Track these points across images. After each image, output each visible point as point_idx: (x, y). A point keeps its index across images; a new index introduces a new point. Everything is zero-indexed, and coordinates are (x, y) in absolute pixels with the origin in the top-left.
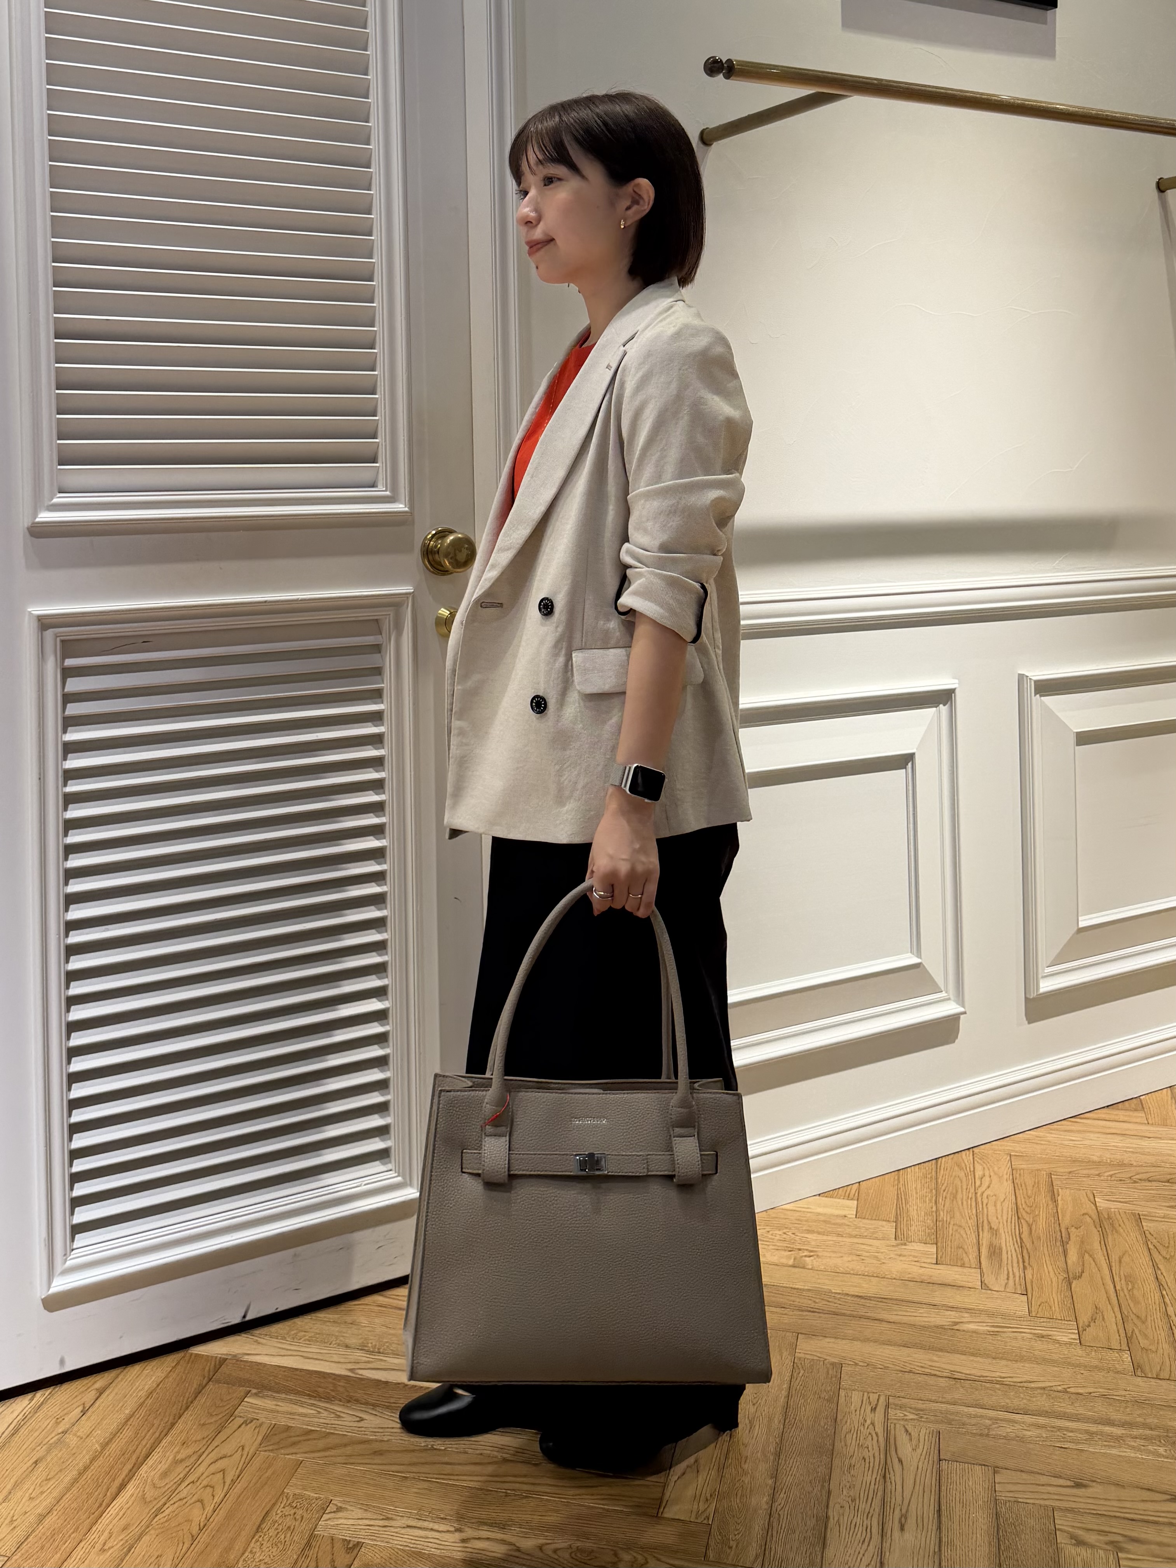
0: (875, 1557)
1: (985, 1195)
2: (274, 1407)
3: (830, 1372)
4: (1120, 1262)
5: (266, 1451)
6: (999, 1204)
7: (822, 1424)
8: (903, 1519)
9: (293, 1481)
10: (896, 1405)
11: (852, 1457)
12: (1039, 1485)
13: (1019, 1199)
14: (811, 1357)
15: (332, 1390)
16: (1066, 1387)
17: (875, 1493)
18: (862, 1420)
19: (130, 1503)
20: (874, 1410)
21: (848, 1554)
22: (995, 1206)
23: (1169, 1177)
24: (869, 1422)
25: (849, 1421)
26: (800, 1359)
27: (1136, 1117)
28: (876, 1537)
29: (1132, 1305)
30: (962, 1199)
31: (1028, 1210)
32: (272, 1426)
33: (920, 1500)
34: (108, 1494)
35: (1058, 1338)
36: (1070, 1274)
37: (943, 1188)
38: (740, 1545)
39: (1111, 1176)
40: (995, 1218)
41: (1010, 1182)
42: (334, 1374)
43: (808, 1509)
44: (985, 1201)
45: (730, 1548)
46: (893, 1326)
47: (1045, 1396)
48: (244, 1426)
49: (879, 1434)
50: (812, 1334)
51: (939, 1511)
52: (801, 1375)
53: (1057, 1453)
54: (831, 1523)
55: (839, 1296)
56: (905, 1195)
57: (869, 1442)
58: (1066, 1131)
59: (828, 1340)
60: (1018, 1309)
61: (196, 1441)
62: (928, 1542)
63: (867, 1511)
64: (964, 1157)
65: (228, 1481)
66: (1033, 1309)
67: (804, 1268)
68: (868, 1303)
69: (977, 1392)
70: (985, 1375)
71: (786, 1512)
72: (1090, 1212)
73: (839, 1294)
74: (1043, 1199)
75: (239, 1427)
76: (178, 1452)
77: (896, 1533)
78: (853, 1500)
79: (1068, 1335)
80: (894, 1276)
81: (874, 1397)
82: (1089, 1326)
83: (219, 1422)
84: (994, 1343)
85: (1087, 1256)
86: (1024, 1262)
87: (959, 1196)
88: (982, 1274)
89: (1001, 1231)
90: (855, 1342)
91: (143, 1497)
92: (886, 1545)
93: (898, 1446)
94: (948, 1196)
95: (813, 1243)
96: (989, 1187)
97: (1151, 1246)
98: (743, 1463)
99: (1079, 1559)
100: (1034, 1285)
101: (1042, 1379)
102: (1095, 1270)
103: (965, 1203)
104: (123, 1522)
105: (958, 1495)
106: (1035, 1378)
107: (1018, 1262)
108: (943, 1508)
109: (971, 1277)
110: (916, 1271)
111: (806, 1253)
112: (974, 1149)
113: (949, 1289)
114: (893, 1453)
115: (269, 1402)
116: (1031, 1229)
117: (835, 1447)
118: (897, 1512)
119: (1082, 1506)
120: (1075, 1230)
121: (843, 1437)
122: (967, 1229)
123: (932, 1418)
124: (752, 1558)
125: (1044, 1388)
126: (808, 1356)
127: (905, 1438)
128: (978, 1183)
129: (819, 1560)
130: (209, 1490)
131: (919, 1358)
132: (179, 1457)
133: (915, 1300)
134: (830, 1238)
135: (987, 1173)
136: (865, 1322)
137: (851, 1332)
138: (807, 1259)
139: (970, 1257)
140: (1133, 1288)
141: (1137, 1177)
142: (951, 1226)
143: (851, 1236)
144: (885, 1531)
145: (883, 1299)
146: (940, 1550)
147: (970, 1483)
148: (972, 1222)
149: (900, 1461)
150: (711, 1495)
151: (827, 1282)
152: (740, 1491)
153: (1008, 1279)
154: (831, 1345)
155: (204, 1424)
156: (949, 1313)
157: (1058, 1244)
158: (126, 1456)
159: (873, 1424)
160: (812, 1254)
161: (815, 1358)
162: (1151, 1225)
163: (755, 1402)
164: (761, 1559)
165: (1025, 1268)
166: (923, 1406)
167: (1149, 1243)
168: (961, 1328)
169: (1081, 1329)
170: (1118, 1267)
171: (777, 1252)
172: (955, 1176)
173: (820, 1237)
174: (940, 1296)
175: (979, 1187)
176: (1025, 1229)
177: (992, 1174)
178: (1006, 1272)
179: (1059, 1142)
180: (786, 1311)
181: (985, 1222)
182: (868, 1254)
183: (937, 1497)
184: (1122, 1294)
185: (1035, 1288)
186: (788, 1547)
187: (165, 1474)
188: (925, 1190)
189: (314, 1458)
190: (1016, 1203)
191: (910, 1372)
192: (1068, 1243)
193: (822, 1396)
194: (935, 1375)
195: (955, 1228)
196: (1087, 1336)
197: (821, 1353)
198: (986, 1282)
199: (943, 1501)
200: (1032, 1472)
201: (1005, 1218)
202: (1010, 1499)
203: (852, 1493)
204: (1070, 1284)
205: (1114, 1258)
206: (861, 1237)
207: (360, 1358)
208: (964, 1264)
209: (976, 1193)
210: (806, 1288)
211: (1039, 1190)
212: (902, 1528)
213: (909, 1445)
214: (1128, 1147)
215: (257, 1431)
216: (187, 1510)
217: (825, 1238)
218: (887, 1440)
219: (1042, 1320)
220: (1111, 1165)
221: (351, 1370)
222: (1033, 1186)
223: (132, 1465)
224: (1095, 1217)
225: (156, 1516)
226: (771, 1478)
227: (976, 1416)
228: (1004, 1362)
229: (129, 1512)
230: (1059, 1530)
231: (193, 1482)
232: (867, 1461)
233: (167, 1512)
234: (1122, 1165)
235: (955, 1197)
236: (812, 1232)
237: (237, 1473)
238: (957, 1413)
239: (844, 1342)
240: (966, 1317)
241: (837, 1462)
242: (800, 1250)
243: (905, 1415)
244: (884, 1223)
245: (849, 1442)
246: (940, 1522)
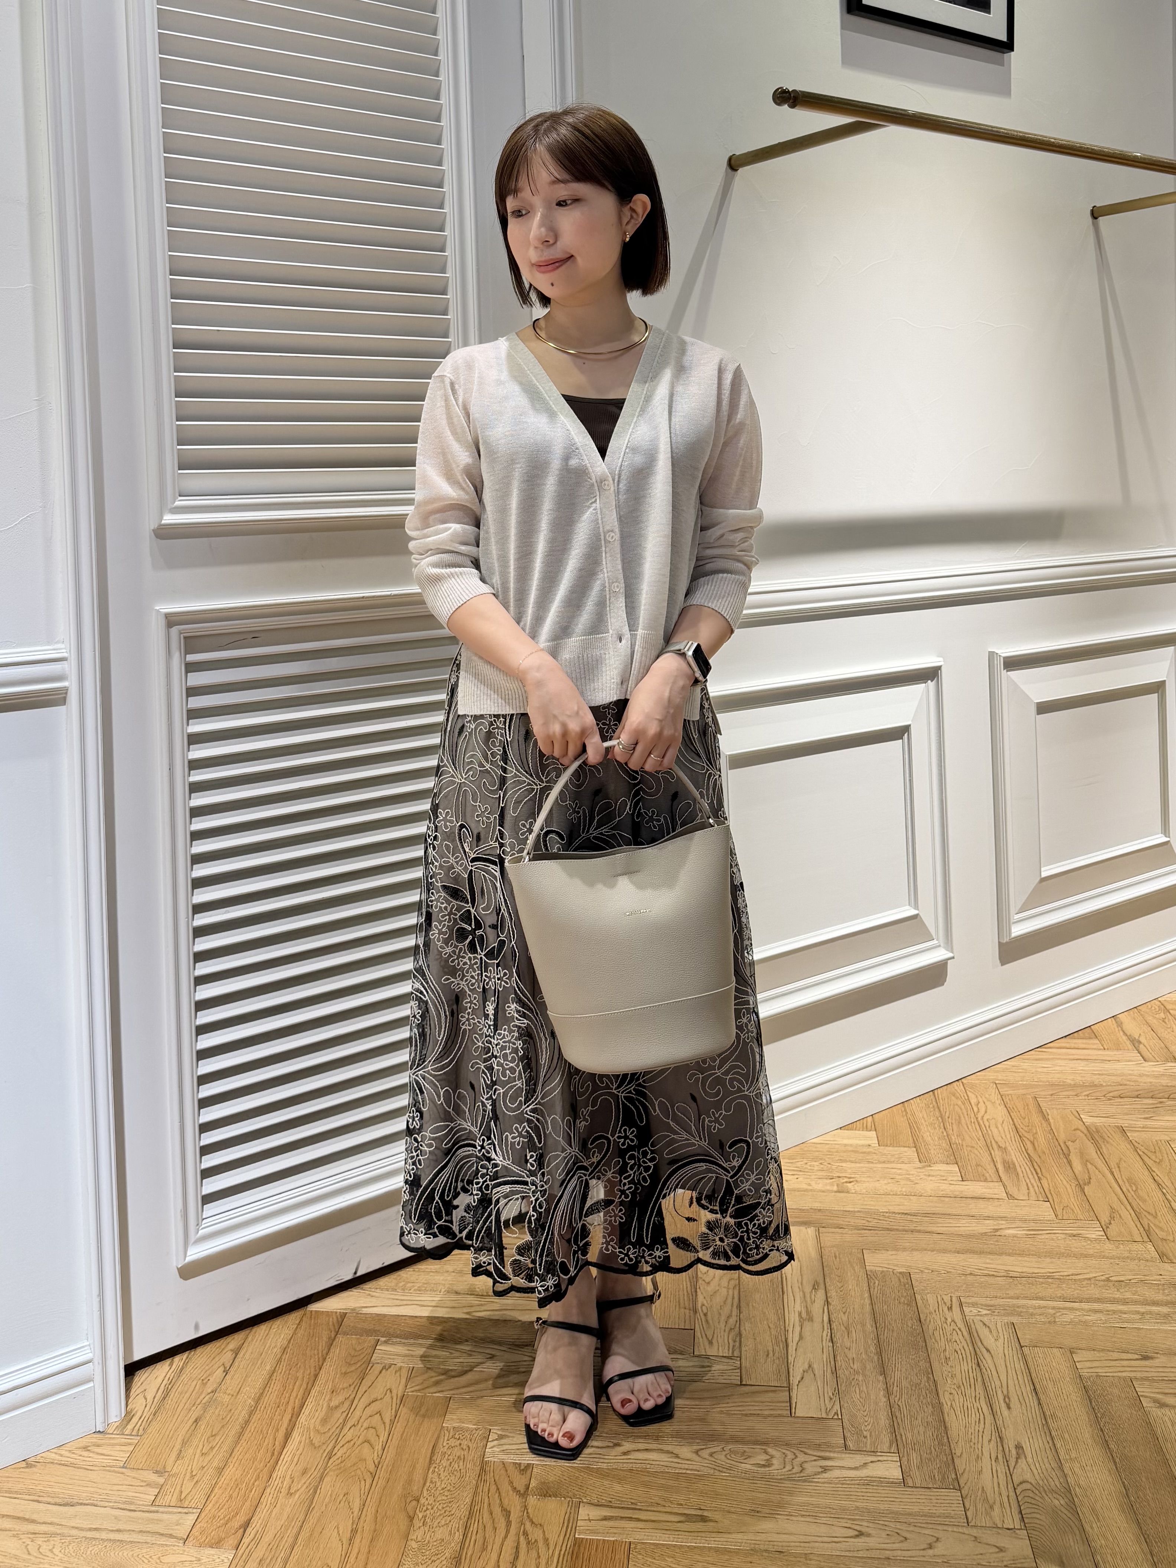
0: (993, 1433)
1: (985, 1118)
2: (407, 1352)
3: (902, 1280)
4: (1119, 1167)
5: (413, 1392)
6: (999, 1126)
7: (910, 1325)
8: (1007, 1399)
9: (448, 1416)
10: (968, 1303)
11: (945, 1350)
12: (1113, 1360)
13: (1015, 1120)
14: (881, 1269)
15: (456, 1333)
16: (1107, 1276)
17: (975, 1380)
18: (943, 1319)
19: (301, 1449)
20: (950, 1308)
21: (970, 1433)
22: (997, 1127)
23: (1137, 1093)
24: (949, 1320)
25: (932, 1320)
26: (871, 1271)
27: (1094, 1044)
28: (989, 1418)
29: (1141, 1203)
30: (967, 1124)
31: (1026, 1129)
32: (411, 1369)
33: (1016, 1382)
34: (276, 1443)
35: (1087, 1236)
36: (1080, 1181)
37: (946, 1117)
38: (873, 1433)
39: (1088, 1095)
40: (1000, 1138)
41: (1003, 1106)
42: (454, 1318)
43: (921, 1398)
44: (987, 1125)
45: (865, 1437)
46: (942, 1236)
47: (1093, 1286)
48: (384, 1371)
49: (962, 1329)
50: (877, 1248)
51: (1035, 1389)
52: (877, 1284)
53: (1119, 1332)
54: (946, 1409)
55: (887, 1215)
56: (916, 1123)
57: (955, 1337)
58: (1036, 1060)
59: (890, 1253)
60: (1046, 1214)
61: (344, 1389)
62: (1035, 1417)
63: (973, 1395)
64: (956, 1088)
65: (387, 1421)
66: (1059, 1214)
67: (848, 1192)
68: (914, 1218)
69: (1034, 1287)
70: (1036, 1272)
71: (904, 1403)
72: (1080, 1128)
73: (887, 1212)
74: (1036, 1119)
75: (380, 1372)
76: (330, 1400)
77: (1005, 1412)
78: (959, 1387)
79: (1095, 1233)
80: (930, 1194)
81: (947, 1299)
82: (1110, 1223)
83: (360, 1370)
84: (1036, 1244)
85: (1089, 1166)
86: (1037, 1174)
87: (963, 1121)
88: (1004, 1186)
89: (1009, 1148)
90: (915, 1253)
91: (312, 1443)
92: (999, 1423)
93: (981, 1337)
94: (954, 1122)
95: (849, 1171)
96: (986, 1112)
97: (1141, 1153)
98: (852, 1365)
99: (1167, 1419)
100: (1053, 1193)
101: (1085, 1271)
102: (1100, 1176)
103: (970, 1127)
104: (300, 1467)
105: (1047, 1374)
106: (1079, 1271)
107: (1032, 1174)
108: (1038, 1387)
109: (997, 1190)
110: (946, 1188)
111: (846, 1180)
112: (963, 1080)
113: (981, 1201)
114: (979, 1344)
115: (400, 1348)
116: (1034, 1144)
117: (928, 1344)
118: (999, 1392)
119: (1156, 1374)
120: (1072, 1143)
121: (931, 1334)
122: (979, 1149)
123: (1002, 1312)
124: (887, 1444)
125: (1090, 1279)
126: (878, 1269)
127: (986, 1331)
128: (975, 1109)
129: (946, 1440)
130: (372, 1431)
131: (975, 1262)
132: (332, 1404)
133: (956, 1213)
134: (862, 1165)
135: (981, 1100)
136: (916, 1235)
137: (908, 1244)
138: (848, 1185)
139: (990, 1172)
140: (1137, 1188)
141: (1111, 1094)
142: (965, 1147)
143: (880, 1162)
144: (994, 1410)
145: (926, 1214)
146: (1047, 1423)
147: (1054, 1364)
148: (982, 1143)
149: (988, 1350)
150: (833, 1394)
151: (872, 1203)
152: (857, 1388)
153: (1028, 1189)
154: (894, 1257)
155: (345, 1373)
156: (988, 1222)
157: (1062, 1156)
158: (282, 1408)
159: (953, 1321)
160: (851, 1180)
161: (885, 1269)
162: (1135, 1134)
163: (844, 1310)
164: (894, 1445)
165: (1039, 1179)
166: (992, 1303)
167: (1138, 1151)
168: (1003, 1234)
169: (1104, 1227)
170: (1118, 1172)
171: (820, 1181)
172: (954, 1105)
173: (853, 1165)
174: (975, 1208)
175: (978, 1111)
176: (1029, 1146)
177: (985, 1101)
178: (1024, 1183)
179: (1034, 1070)
180: (845, 1231)
181: (993, 1142)
182: (900, 1177)
183: (1029, 1378)
184: (1129, 1194)
185: (1055, 1196)
186: (916, 1431)
187: (324, 1421)
188: (932, 1119)
189: (461, 1394)
190: (1014, 1125)
191: (971, 1274)
192: (1069, 1155)
193: (902, 1300)
194: (993, 1275)
195: (969, 1149)
196: (1113, 1231)
197: (889, 1264)
198: (1010, 1193)
199: (1036, 1381)
200: (1103, 1350)
201: (1008, 1137)
202: (1092, 1374)
203: (955, 1381)
204: (1083, 1190)
205: (1113, 1165)
206: (889, 1162)
207: (473, 1302)
208: (986, 1179)
209: (977, 1118)
210: (856, 1210)
211: (1030, 1112)
212: (1009, 1408)
213: (990, 1336)
214: (1094, 1070)
215: (398, 1374)
216: (357, 1451)
217: (858, 1165)
218: (970, 1333)
219: (1069, 1221)
220: (1083, 1086)
221: (468, 1313)
222: (1024, 1109)
223: (290, 1416)
224: (1086, 1132)
225: (330, 1458)
226: (881, 1375)
227: (1040, 1307)
228: (1048, 1260)
229: (302, 1457)
230: (1142, 1396)
231: (354, 1425)
232: (959, 1352)
233: (339, 1454)
234: (1093, 1085)
235: (960, 1122)
236: (845, 1161)
237: (393, 1413)
238: (1023, 1306)
239: (905, 1253)
240: (1003, 1224)
241: (932, 1356)
242: (839, 1177)
243: (979, 1312)
244: (906, 1149)
245: (938, 1338)
246: (1039, 1400)
